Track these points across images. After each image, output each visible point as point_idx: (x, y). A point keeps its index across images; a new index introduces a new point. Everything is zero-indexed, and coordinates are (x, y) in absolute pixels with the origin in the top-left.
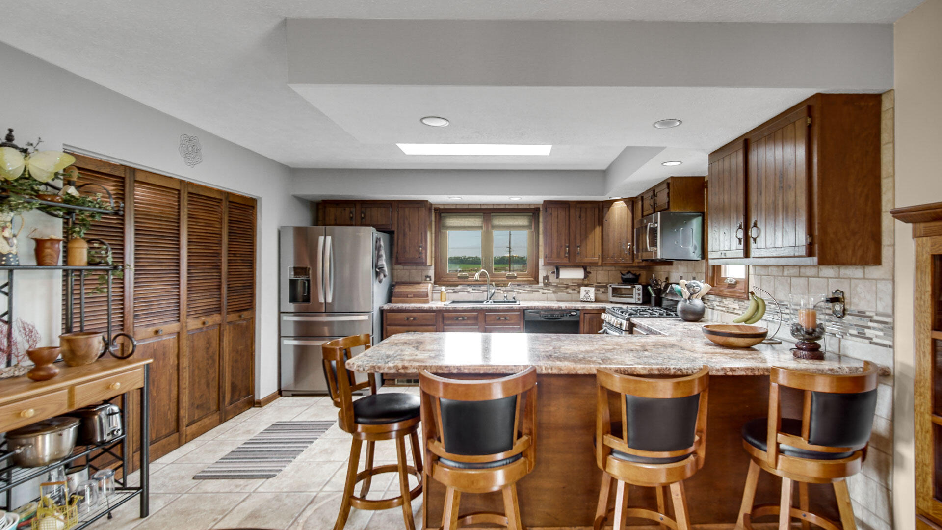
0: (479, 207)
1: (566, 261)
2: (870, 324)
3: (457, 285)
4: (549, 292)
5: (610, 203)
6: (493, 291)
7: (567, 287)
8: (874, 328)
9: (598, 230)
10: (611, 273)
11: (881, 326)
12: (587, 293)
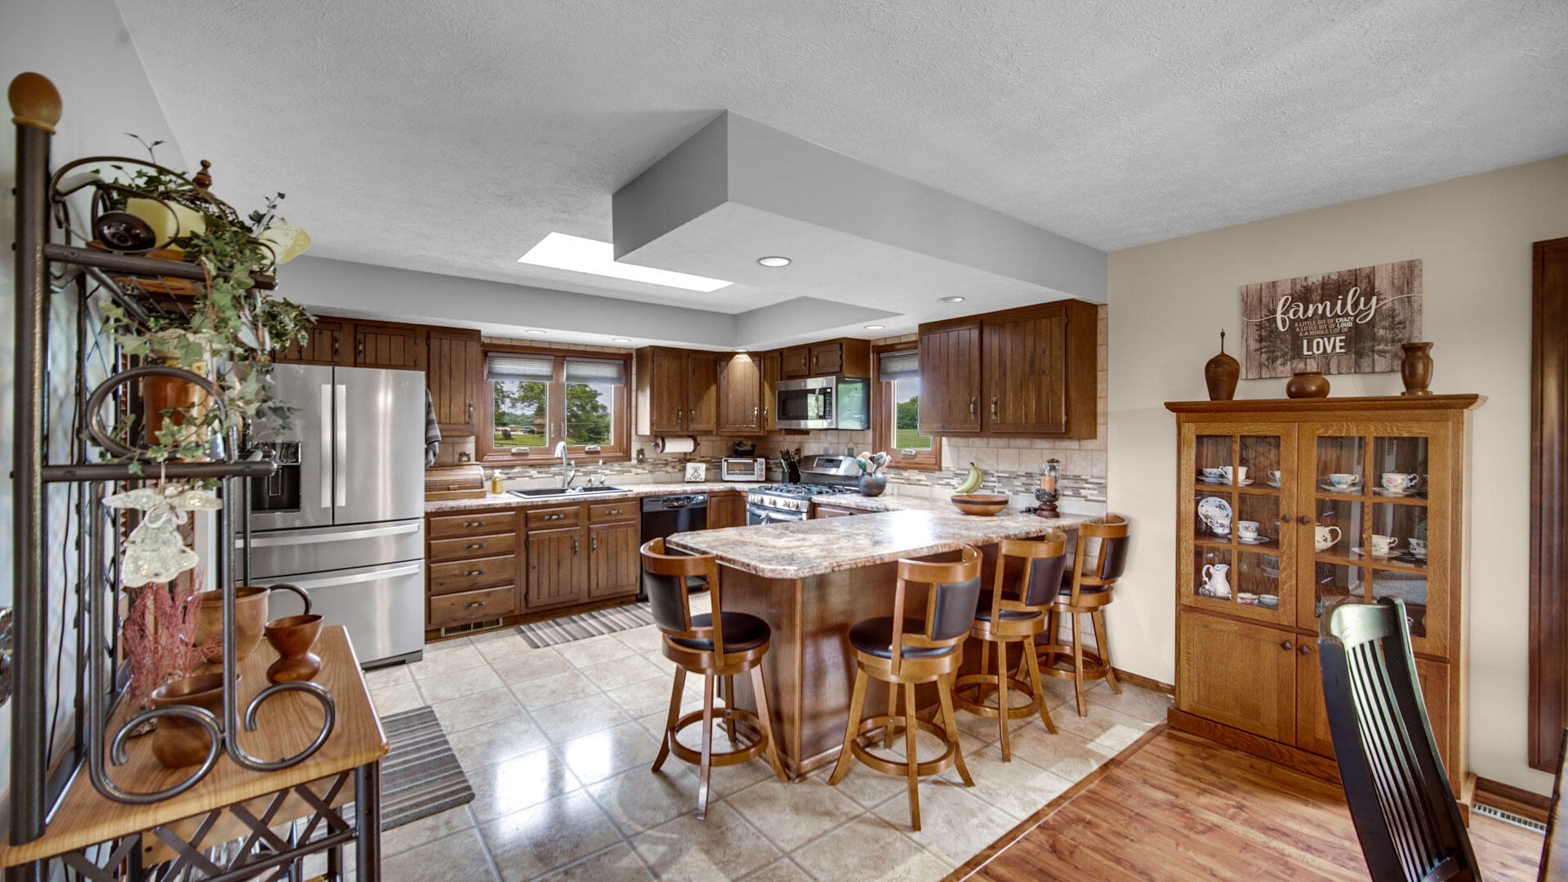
0: (547, 346)
1: (677, 429)
2: (1086, 486)
3: (513, 467)
4: (643, 472)
5: (731, 355)
6: (572, 473)
7: (666, 465)
8: (1089, 489)
9: (713, 388)
10: (718, 443)
11: (1095, 487)
12: (696, 471)
